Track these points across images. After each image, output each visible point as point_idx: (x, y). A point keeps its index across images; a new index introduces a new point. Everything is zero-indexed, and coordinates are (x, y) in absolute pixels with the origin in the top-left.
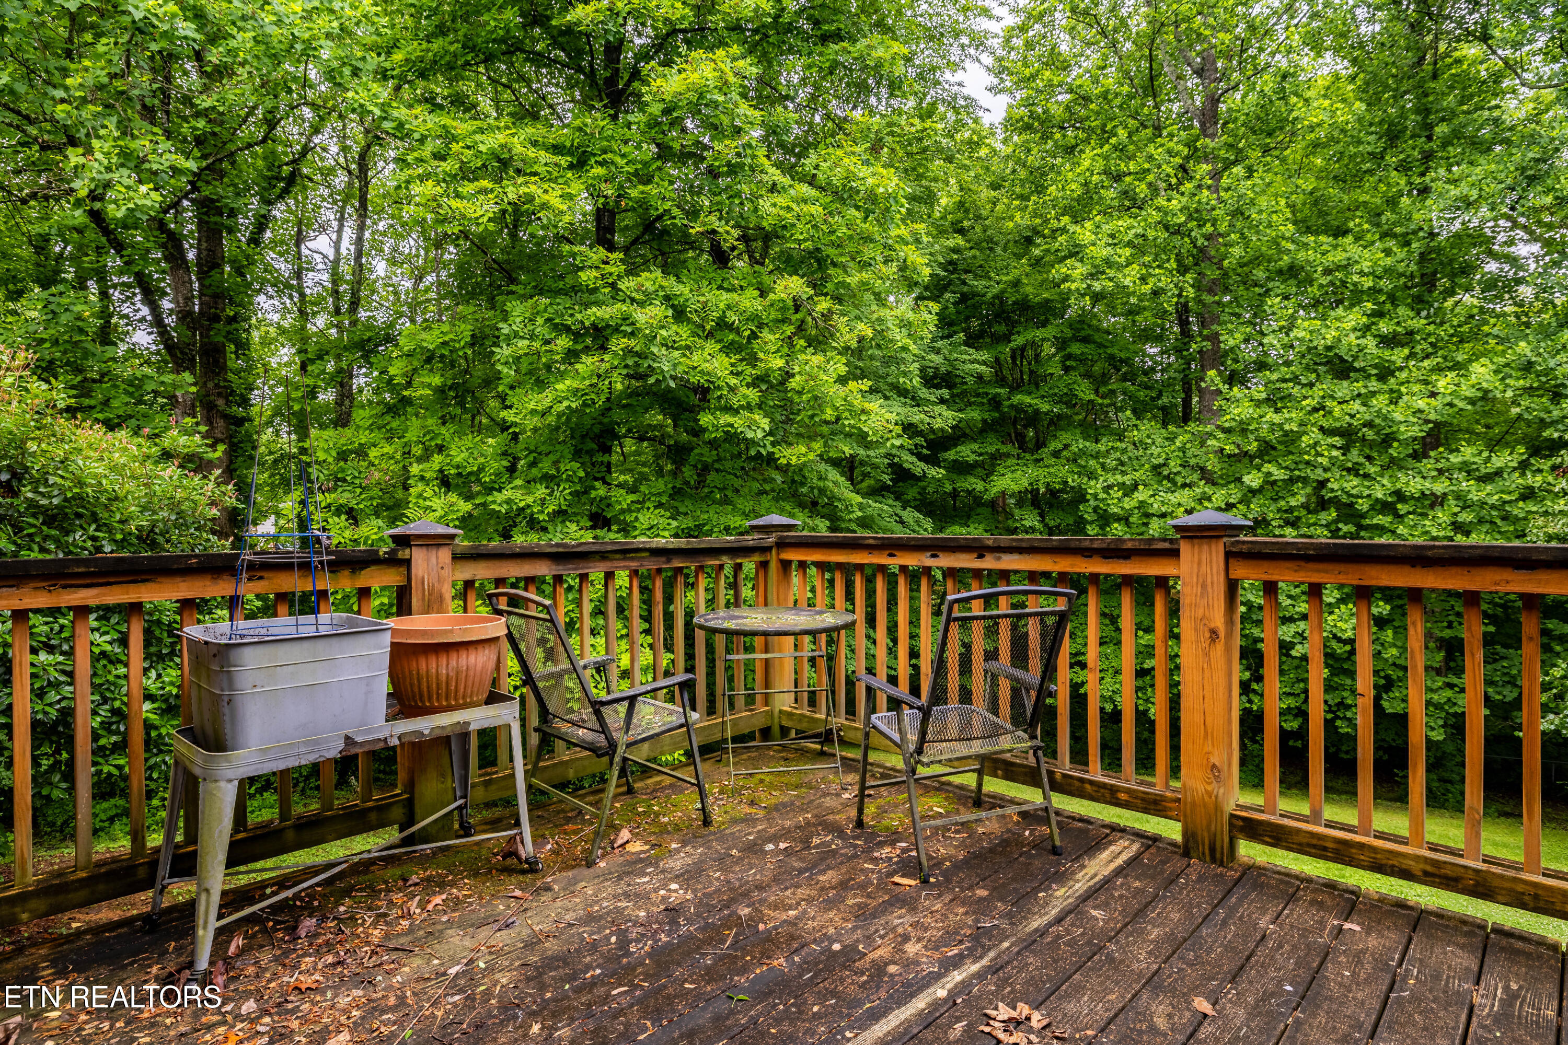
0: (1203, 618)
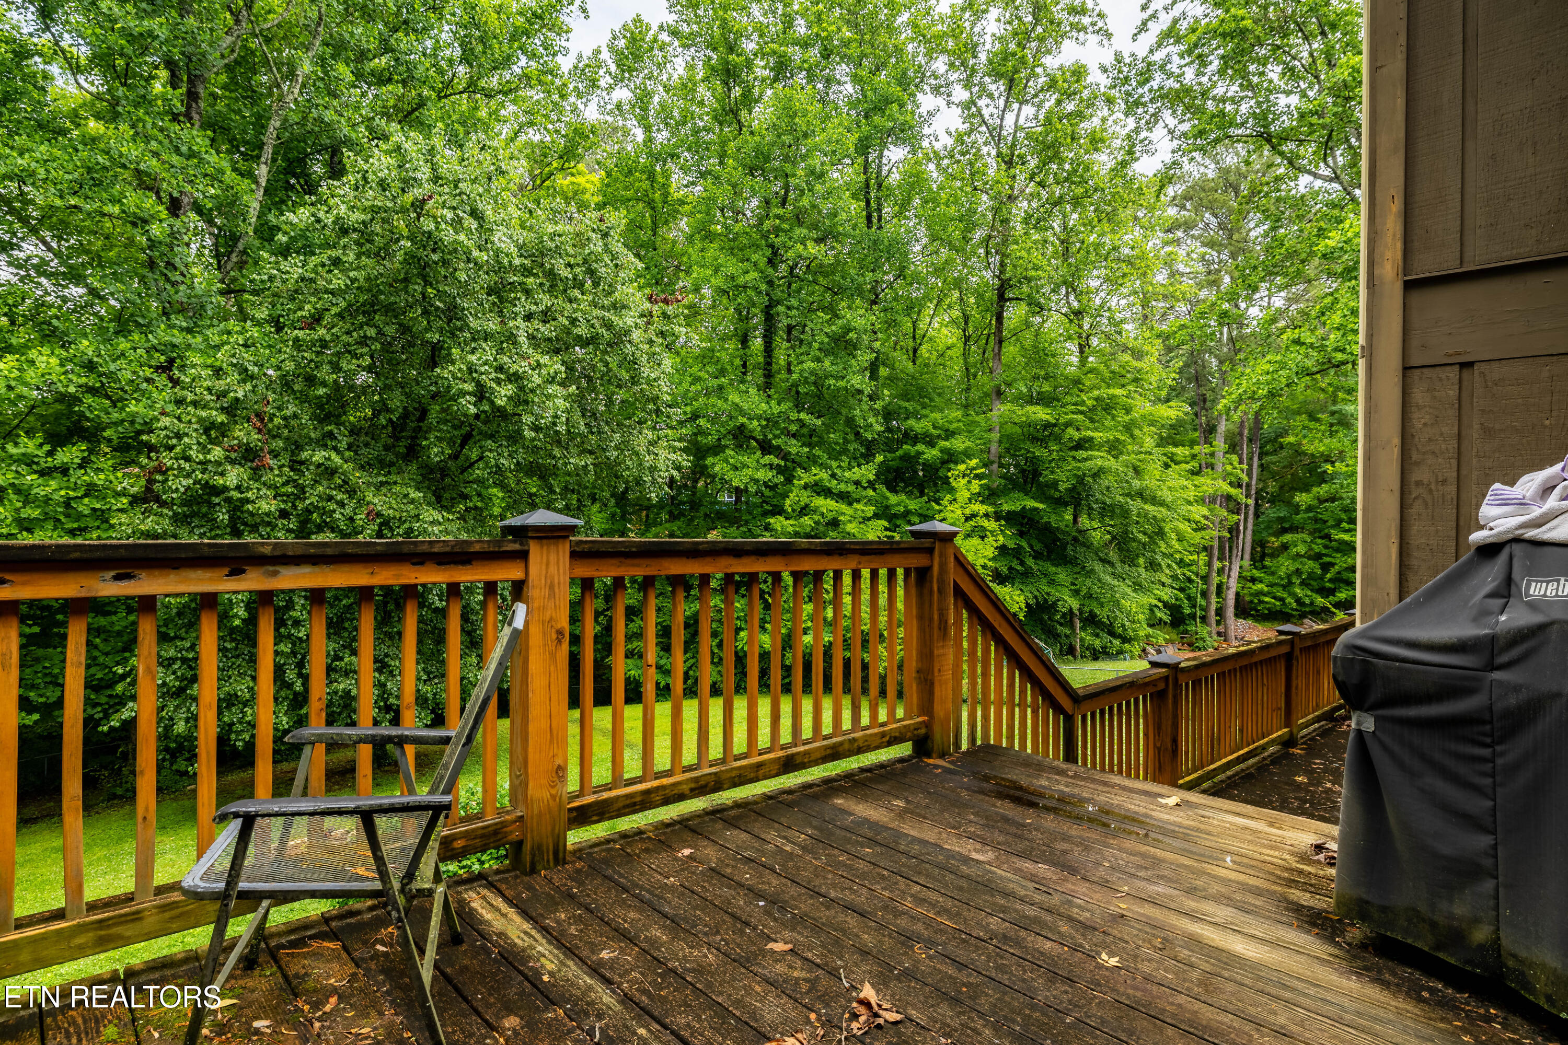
0: (551, 619)
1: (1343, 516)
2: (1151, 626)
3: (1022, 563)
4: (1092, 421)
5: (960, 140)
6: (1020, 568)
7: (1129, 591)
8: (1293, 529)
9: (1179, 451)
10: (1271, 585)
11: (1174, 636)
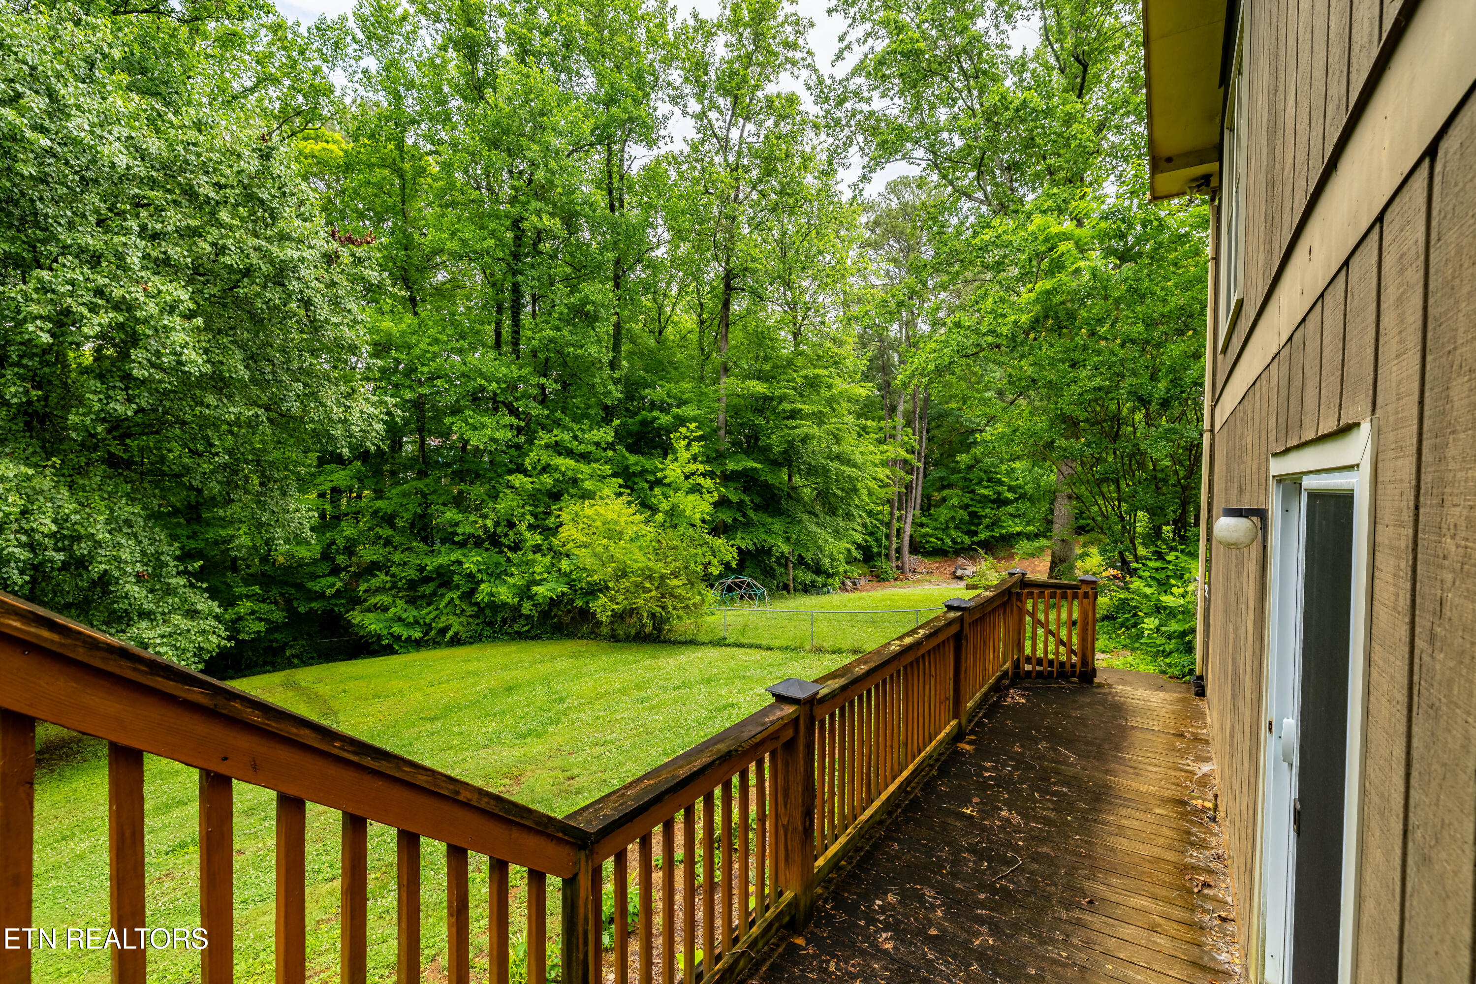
1: (984, 476)
2: (848, 563)
3: (744, 515)
4: (801, 395)
5: (695, 148)
6: (741, 519)
7: (828, 537)
8: (950, 486)
9: (869, 423)
10: (934, 529)
11: (866, 570)
